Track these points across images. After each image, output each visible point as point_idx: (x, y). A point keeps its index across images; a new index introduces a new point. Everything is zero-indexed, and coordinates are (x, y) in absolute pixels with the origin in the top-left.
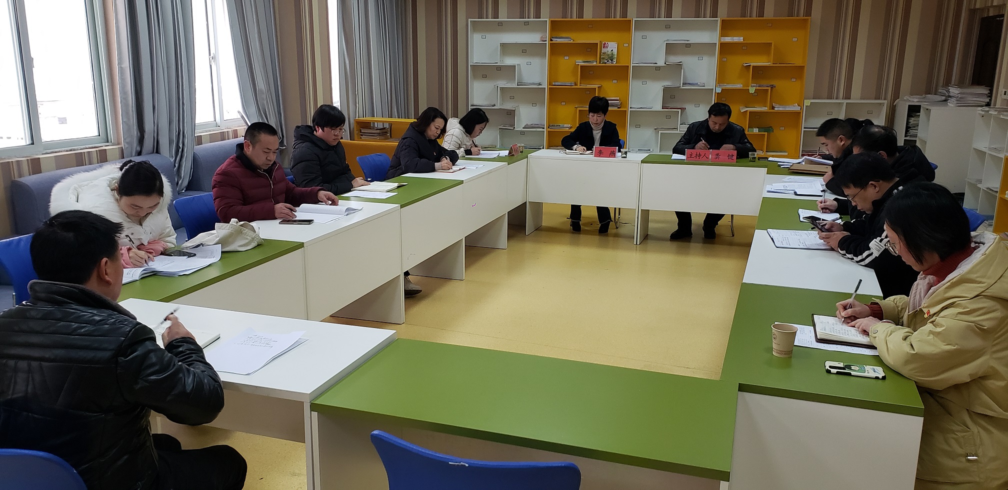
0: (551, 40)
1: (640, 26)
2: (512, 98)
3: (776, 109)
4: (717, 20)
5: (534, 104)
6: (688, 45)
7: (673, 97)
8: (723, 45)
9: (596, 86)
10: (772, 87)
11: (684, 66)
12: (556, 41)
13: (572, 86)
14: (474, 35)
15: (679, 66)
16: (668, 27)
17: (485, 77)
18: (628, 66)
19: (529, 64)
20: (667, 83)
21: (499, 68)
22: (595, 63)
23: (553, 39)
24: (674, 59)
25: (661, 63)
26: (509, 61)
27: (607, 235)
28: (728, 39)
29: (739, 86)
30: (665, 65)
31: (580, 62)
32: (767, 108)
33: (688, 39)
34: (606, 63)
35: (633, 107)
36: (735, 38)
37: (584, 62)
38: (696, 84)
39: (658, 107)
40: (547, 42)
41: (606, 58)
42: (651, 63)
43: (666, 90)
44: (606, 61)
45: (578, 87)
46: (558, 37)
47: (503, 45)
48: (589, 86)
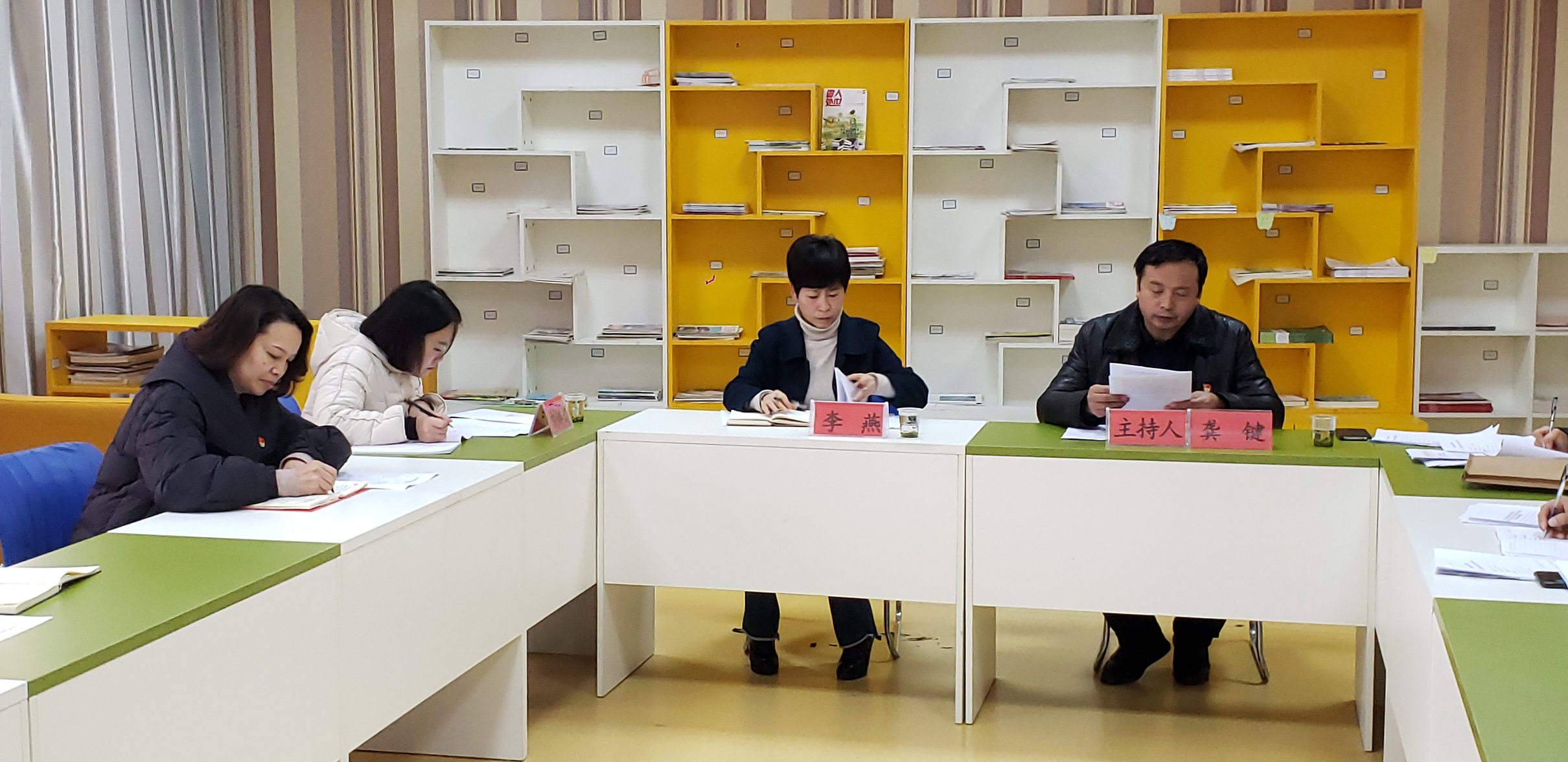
0: (674, 83)
1: (931, 41)
2: (563, 250)
3: (1337, 274)
4: (1154, 23)
5: (630, 267)
6: (1072, 95)
7: (1033, 244)
8: (1173, 92)
9: (810, 215)
10: (1323, 210)
11: (1063, 156)
12: (685, 84)
13: (739, 214)
14: (445, 70)
15: (1049, 152)
16: (1011, 43)
17: (479, 189)
18: (902, 156)
19: (611, 152)
20: (1017, 205)
21: (522, 164)
22: (806, 149)
23: (678, 80)
24: (1032, 136)
25: (996, 146)
26: (551, 143)
27: (865, 689)
28: (1187, 76)
29: (1224, 209)
30: (1009, 152)
31: (761, 144)
32: (1310, 273)
33: (1071, 78)
34: (835, 149)
35: (919, 272)
36: (1207, 72)
37: (772, 145)
38: (1102, 208)
39: (993, 272)
40: (662, 88)
41: (838, 135)
42: (968, 148)
43: (1014, 224)
44: (836, 143)
45: (758, 216)
46: (693, 74)
47: (532, 99)
48: (789, 215)
